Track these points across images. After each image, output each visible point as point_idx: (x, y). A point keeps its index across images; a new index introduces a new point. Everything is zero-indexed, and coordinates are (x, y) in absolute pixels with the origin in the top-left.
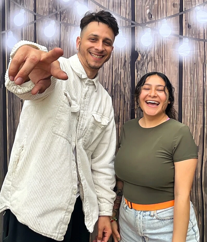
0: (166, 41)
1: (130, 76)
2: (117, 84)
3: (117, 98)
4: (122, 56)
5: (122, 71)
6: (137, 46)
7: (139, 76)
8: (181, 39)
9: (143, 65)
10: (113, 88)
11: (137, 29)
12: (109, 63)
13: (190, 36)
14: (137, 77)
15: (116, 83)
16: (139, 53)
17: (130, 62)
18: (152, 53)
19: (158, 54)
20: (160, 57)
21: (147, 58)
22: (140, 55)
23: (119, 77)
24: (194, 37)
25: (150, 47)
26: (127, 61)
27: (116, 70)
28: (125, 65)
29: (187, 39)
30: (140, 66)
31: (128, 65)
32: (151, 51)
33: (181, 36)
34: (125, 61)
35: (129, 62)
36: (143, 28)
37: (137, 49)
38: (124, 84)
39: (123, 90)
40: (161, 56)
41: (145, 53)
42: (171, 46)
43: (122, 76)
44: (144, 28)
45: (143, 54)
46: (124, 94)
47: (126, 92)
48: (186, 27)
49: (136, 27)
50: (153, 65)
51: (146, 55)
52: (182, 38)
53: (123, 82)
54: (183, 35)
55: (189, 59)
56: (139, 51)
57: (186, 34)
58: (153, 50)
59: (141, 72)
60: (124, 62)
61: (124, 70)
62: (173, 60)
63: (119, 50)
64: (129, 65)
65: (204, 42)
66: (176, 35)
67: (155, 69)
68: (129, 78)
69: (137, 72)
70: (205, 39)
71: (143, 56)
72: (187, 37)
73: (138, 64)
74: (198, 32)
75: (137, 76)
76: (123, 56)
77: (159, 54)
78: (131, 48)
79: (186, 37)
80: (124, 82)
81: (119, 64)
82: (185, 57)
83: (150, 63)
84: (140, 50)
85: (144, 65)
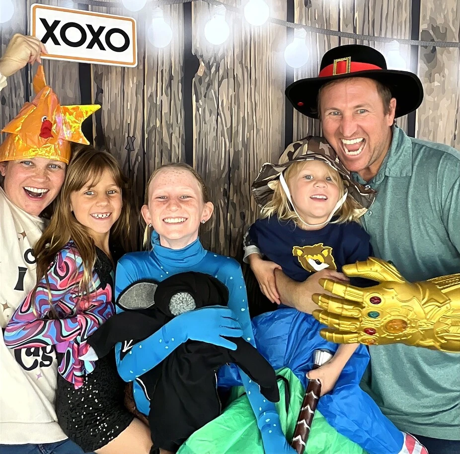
0: (259, 36)
1: (181, 109)
2: (155, 127)
3: (155, 157)
4: (163, 66)
5: (165, 99)
6: (196, 43)
7: (200, 109)
8: (289, 29)
9: (209, 85)
10: (146, 136)
11: (195, 6)
12: (135, 82)
13: (309, 24)
14: (197, 112)
15: (151, 125)
16: (200, 60)
17: (182, 78)
18: (229, 60)
19: (241, 63)
20: (245, 70)
21: (217, 70)
22: (202, 64)
23: (159, 113)
24: (317, 27)
25: (224, 47)
26: (174, 78)
27: (151, 96)
28: (170, 85)
29: (303, 29)
30: (203, 90)
31: (177, 87)
32: (227, 57)
33: (290, 24)
34: (171, 78)
35: (180, 78)
36: (208, 4)
37: (196, 51)
38: (170, 126)
39: (166, 140)
40: (247, 67)
41: (213, 59)
42: (269, 45)
43: (165, 110)
44: (210, 4)
45: (209, 63)
46: (169, 148)
47: (173, 143)
48: (300, 5)
49: (193, 2)
50: (230, 86)
51: (215, 64)
52: (294, 29)
53: (167, 122)
54: (295, 22)
55: (307, 73)
56: (202, 56)
57: (300, 20)
58: (230, 53)
59: (205, 100)
60: (167, 79)
61: (167, 96)
62: (273, 77)
63: (158, 53)
64: (180, 84)
65: (340, 38)
66: (280, 22)
67: (235, 94)
68: (179, 115)
69: (197, 101)
70: (341, 31)
71: (209, 67)
72: (303, 26)
73: (197, 84)
74: (326, 15)
75: (198, 109)
76: (166, 67)
77: (244, 63)
78: (182, 47)
79: (300, 25)
80: (169, 123)
81: (158, 84)
82: (297, 69)
83: (225, 80)
84: (202, 52)
85: (211, 86)
